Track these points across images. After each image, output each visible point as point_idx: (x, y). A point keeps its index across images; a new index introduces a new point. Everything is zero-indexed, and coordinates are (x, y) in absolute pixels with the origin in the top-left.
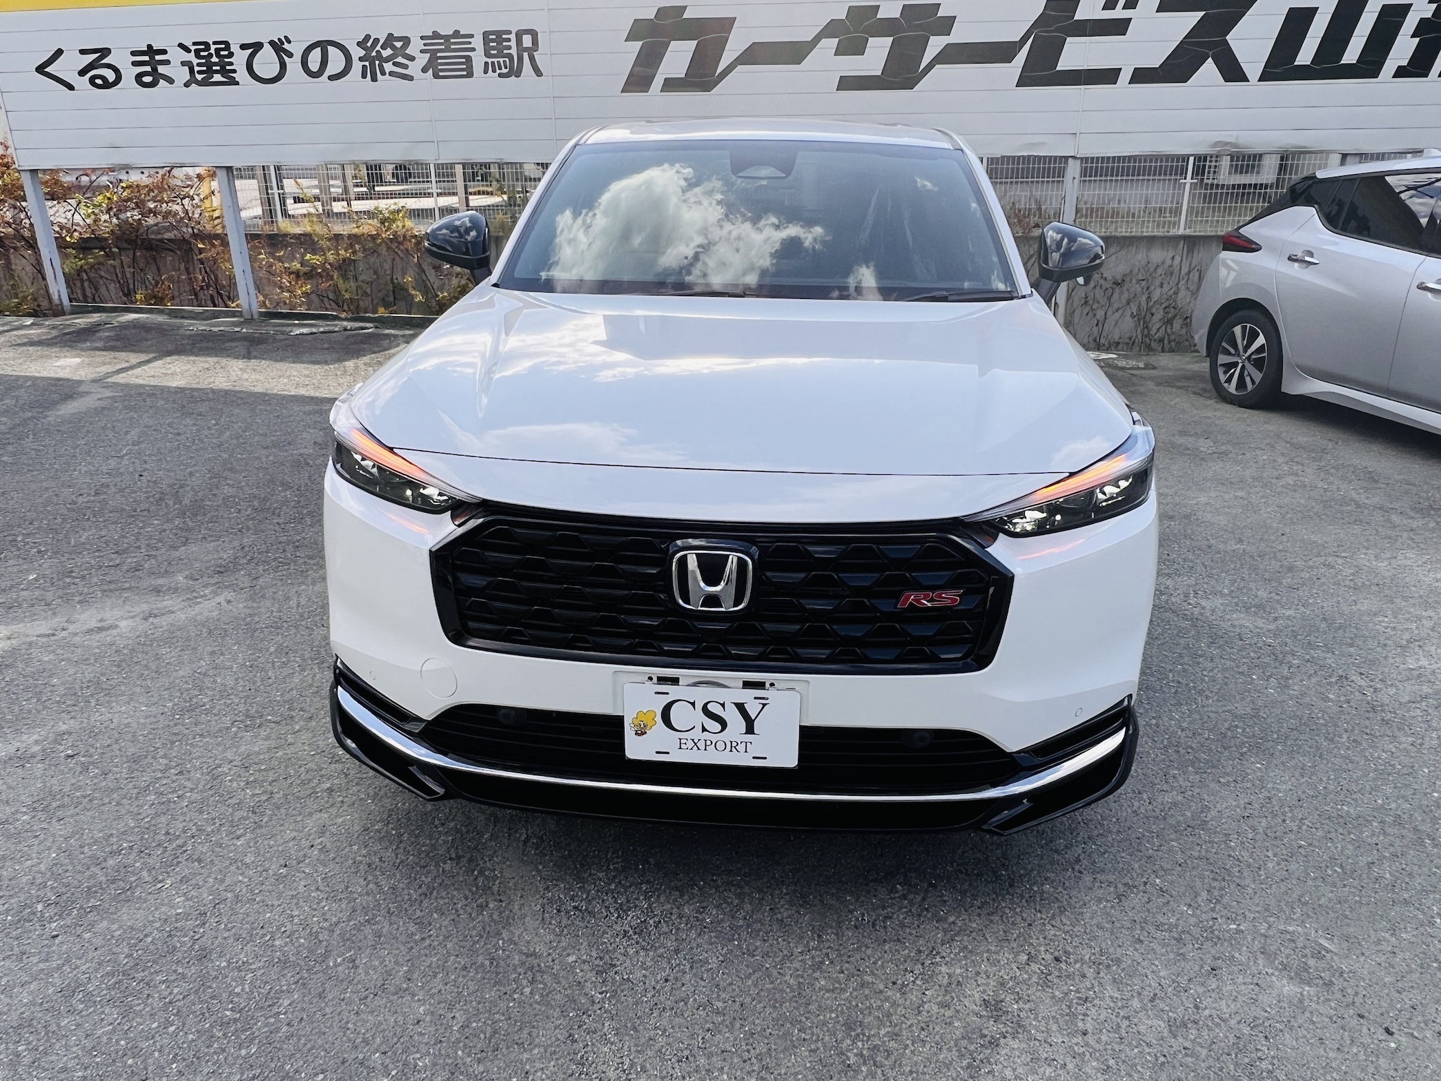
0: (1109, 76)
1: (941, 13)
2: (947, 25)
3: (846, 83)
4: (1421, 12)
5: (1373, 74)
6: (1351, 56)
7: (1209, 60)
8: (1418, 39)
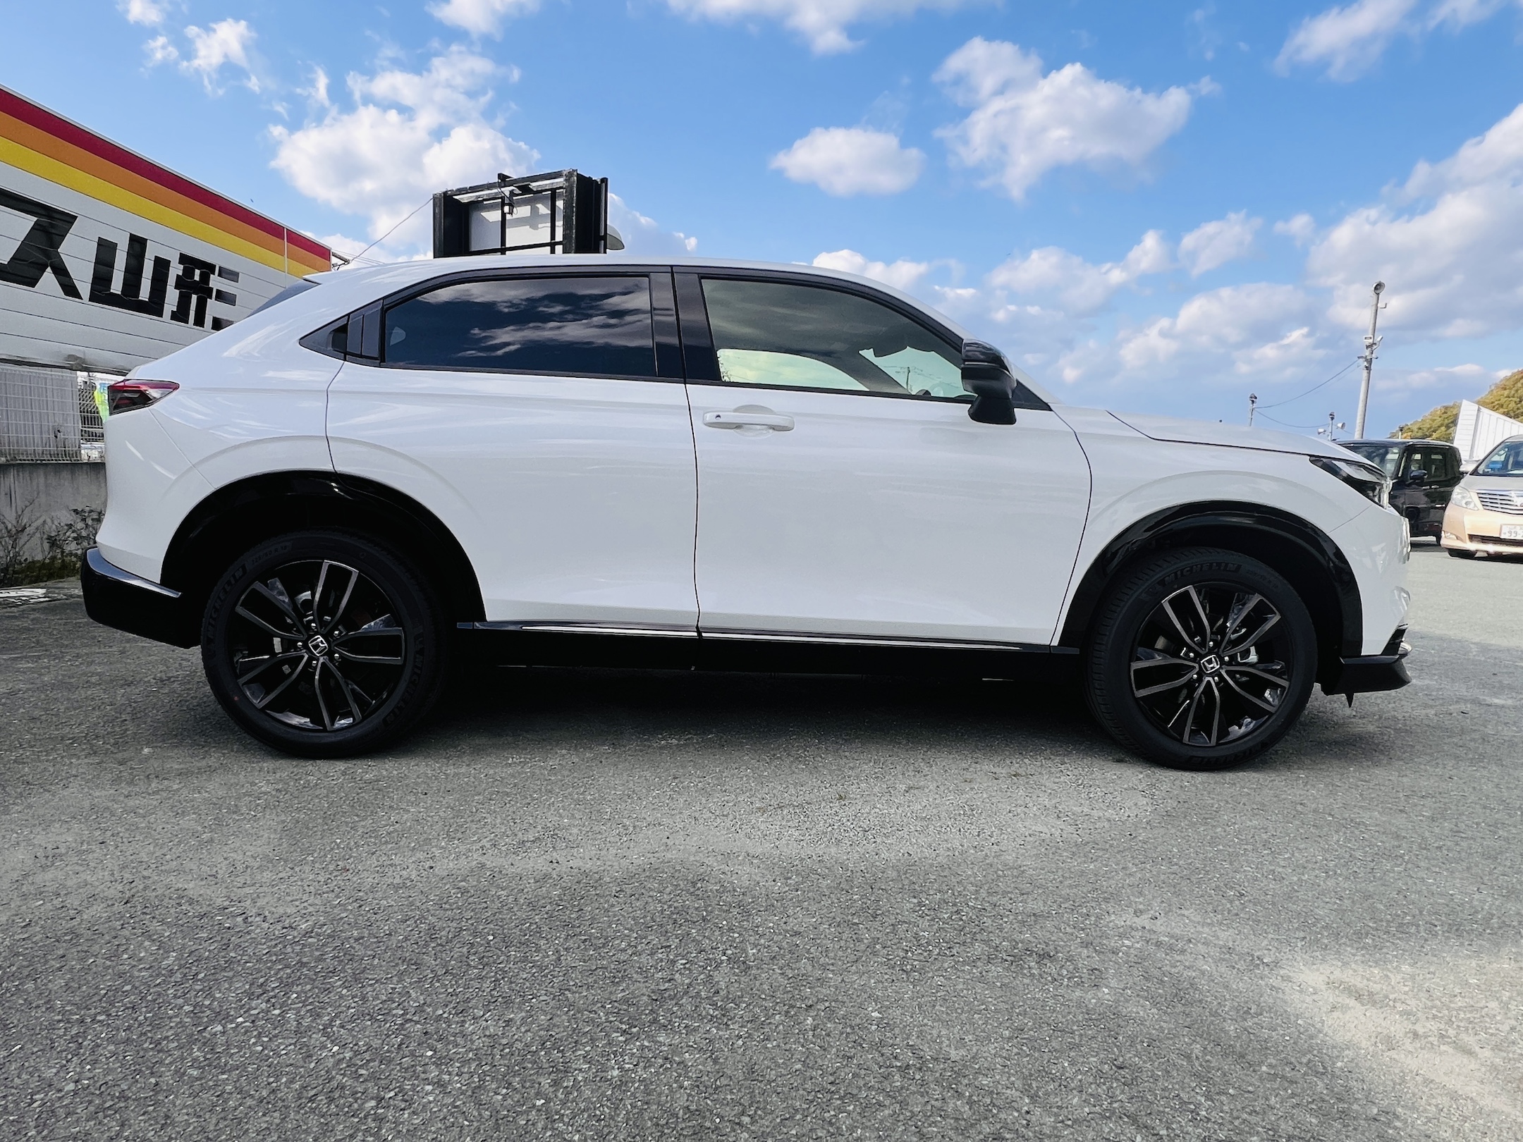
4: (176, 270)
5: (159, 313)
6: (144, 294)
7: (49, 269)
8: (178, 291)
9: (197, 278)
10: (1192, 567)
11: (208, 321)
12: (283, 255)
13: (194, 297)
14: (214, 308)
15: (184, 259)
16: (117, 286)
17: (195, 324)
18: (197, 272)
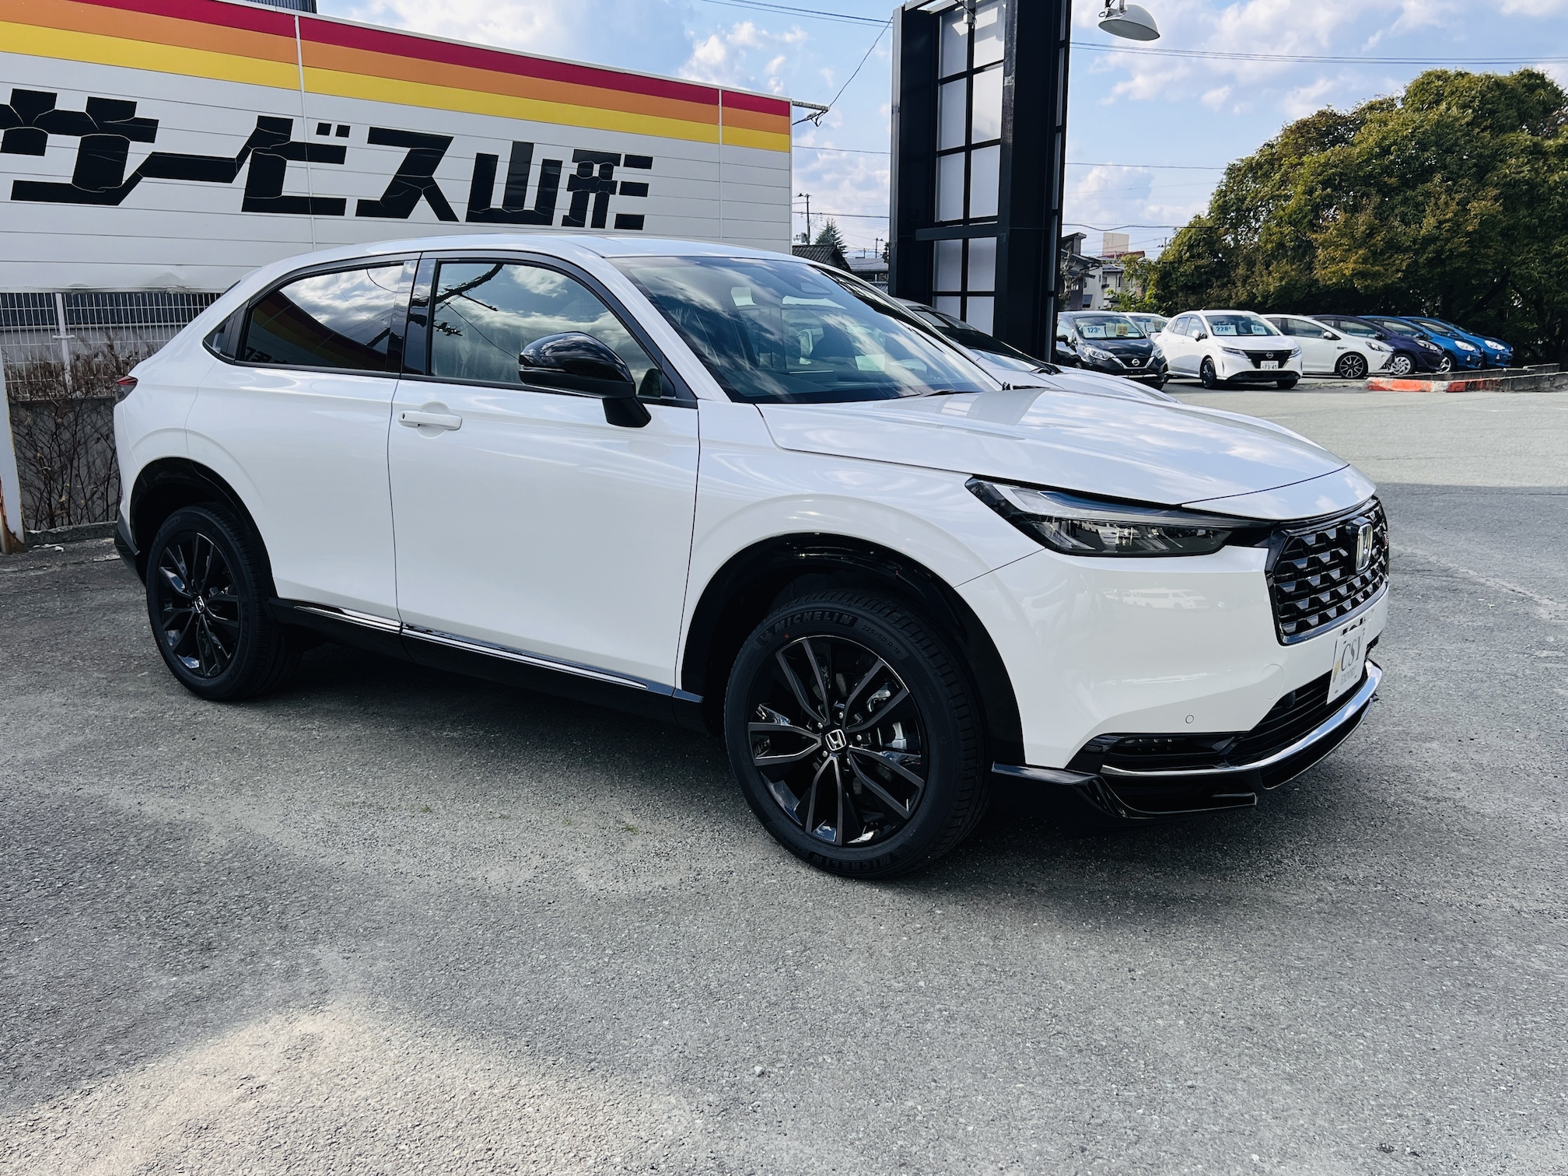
0: (335, 207)
1: (139, 114)
2: (147, 130)
3: (24, 191)
4: (569, 169)
5: (548, 221)
6: (530, 203)
7: (423, 197)
8: (572, 193)
9: (596, 173)
10: (802, 614)
11: (611, 219)
12: (716, 123)
13: (592, 197)
14: (619, 204)
15: (579, 156)
16: (497, 201)
17: (593, 226)
18: (597, 168)
